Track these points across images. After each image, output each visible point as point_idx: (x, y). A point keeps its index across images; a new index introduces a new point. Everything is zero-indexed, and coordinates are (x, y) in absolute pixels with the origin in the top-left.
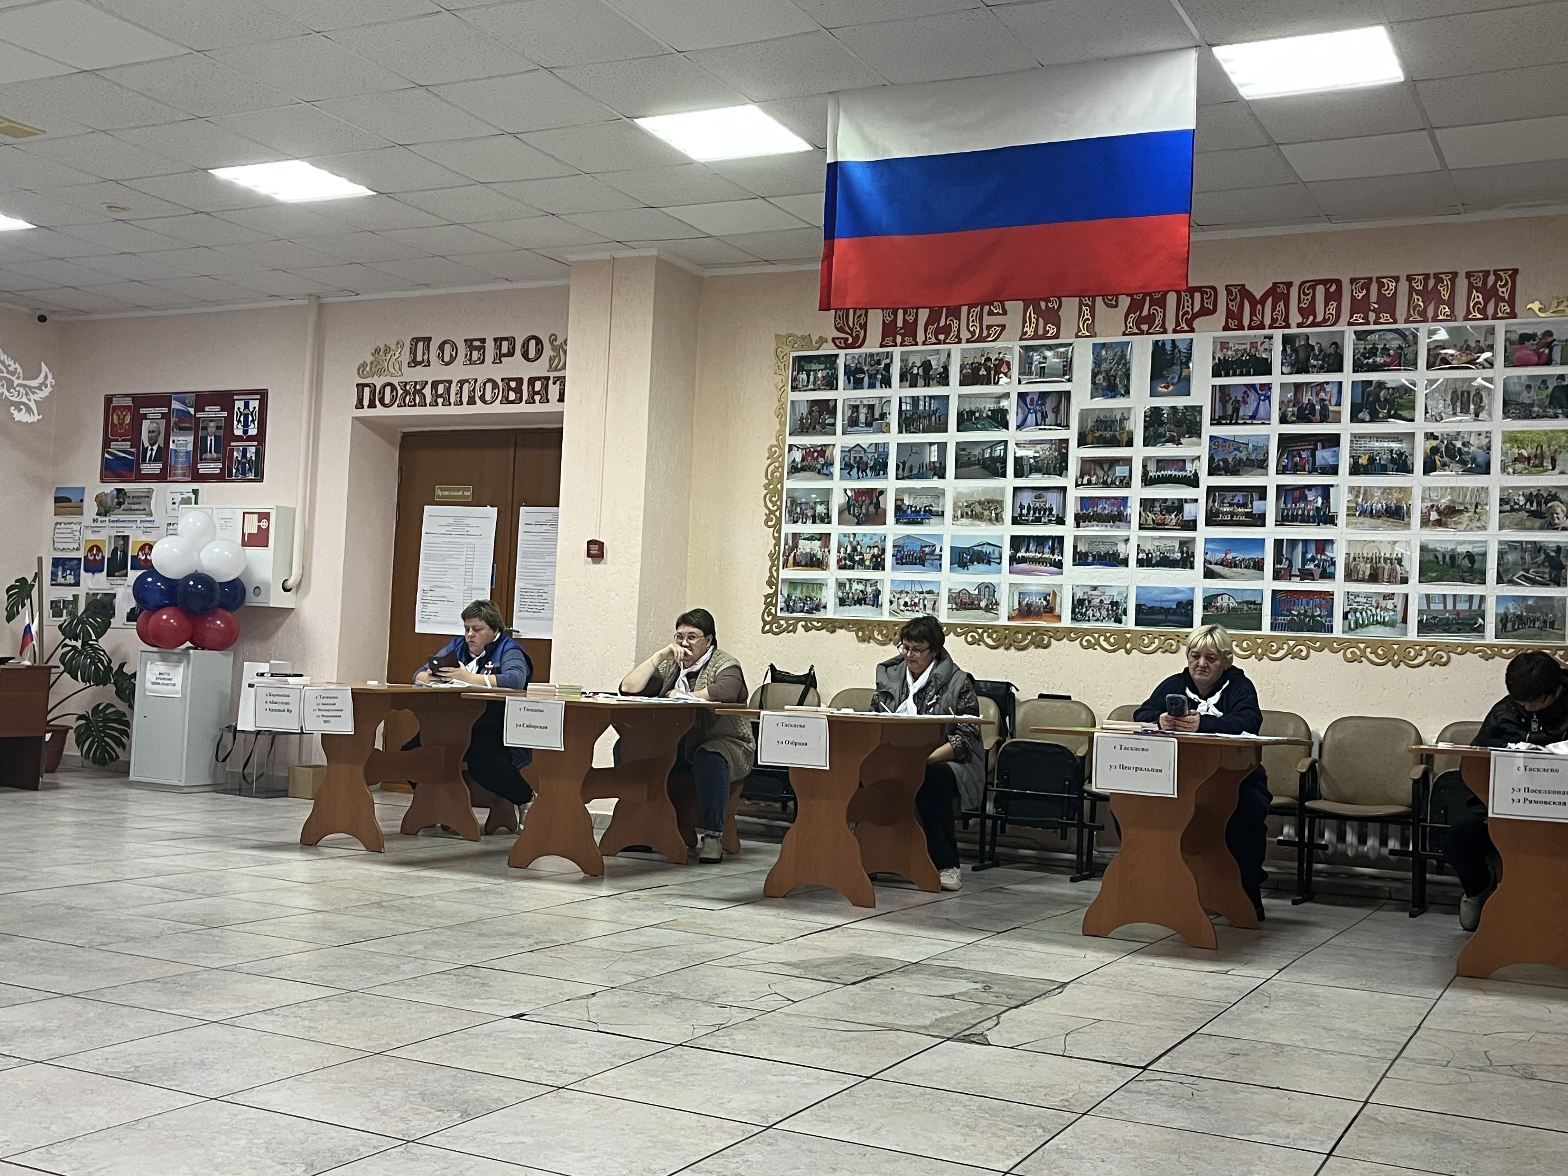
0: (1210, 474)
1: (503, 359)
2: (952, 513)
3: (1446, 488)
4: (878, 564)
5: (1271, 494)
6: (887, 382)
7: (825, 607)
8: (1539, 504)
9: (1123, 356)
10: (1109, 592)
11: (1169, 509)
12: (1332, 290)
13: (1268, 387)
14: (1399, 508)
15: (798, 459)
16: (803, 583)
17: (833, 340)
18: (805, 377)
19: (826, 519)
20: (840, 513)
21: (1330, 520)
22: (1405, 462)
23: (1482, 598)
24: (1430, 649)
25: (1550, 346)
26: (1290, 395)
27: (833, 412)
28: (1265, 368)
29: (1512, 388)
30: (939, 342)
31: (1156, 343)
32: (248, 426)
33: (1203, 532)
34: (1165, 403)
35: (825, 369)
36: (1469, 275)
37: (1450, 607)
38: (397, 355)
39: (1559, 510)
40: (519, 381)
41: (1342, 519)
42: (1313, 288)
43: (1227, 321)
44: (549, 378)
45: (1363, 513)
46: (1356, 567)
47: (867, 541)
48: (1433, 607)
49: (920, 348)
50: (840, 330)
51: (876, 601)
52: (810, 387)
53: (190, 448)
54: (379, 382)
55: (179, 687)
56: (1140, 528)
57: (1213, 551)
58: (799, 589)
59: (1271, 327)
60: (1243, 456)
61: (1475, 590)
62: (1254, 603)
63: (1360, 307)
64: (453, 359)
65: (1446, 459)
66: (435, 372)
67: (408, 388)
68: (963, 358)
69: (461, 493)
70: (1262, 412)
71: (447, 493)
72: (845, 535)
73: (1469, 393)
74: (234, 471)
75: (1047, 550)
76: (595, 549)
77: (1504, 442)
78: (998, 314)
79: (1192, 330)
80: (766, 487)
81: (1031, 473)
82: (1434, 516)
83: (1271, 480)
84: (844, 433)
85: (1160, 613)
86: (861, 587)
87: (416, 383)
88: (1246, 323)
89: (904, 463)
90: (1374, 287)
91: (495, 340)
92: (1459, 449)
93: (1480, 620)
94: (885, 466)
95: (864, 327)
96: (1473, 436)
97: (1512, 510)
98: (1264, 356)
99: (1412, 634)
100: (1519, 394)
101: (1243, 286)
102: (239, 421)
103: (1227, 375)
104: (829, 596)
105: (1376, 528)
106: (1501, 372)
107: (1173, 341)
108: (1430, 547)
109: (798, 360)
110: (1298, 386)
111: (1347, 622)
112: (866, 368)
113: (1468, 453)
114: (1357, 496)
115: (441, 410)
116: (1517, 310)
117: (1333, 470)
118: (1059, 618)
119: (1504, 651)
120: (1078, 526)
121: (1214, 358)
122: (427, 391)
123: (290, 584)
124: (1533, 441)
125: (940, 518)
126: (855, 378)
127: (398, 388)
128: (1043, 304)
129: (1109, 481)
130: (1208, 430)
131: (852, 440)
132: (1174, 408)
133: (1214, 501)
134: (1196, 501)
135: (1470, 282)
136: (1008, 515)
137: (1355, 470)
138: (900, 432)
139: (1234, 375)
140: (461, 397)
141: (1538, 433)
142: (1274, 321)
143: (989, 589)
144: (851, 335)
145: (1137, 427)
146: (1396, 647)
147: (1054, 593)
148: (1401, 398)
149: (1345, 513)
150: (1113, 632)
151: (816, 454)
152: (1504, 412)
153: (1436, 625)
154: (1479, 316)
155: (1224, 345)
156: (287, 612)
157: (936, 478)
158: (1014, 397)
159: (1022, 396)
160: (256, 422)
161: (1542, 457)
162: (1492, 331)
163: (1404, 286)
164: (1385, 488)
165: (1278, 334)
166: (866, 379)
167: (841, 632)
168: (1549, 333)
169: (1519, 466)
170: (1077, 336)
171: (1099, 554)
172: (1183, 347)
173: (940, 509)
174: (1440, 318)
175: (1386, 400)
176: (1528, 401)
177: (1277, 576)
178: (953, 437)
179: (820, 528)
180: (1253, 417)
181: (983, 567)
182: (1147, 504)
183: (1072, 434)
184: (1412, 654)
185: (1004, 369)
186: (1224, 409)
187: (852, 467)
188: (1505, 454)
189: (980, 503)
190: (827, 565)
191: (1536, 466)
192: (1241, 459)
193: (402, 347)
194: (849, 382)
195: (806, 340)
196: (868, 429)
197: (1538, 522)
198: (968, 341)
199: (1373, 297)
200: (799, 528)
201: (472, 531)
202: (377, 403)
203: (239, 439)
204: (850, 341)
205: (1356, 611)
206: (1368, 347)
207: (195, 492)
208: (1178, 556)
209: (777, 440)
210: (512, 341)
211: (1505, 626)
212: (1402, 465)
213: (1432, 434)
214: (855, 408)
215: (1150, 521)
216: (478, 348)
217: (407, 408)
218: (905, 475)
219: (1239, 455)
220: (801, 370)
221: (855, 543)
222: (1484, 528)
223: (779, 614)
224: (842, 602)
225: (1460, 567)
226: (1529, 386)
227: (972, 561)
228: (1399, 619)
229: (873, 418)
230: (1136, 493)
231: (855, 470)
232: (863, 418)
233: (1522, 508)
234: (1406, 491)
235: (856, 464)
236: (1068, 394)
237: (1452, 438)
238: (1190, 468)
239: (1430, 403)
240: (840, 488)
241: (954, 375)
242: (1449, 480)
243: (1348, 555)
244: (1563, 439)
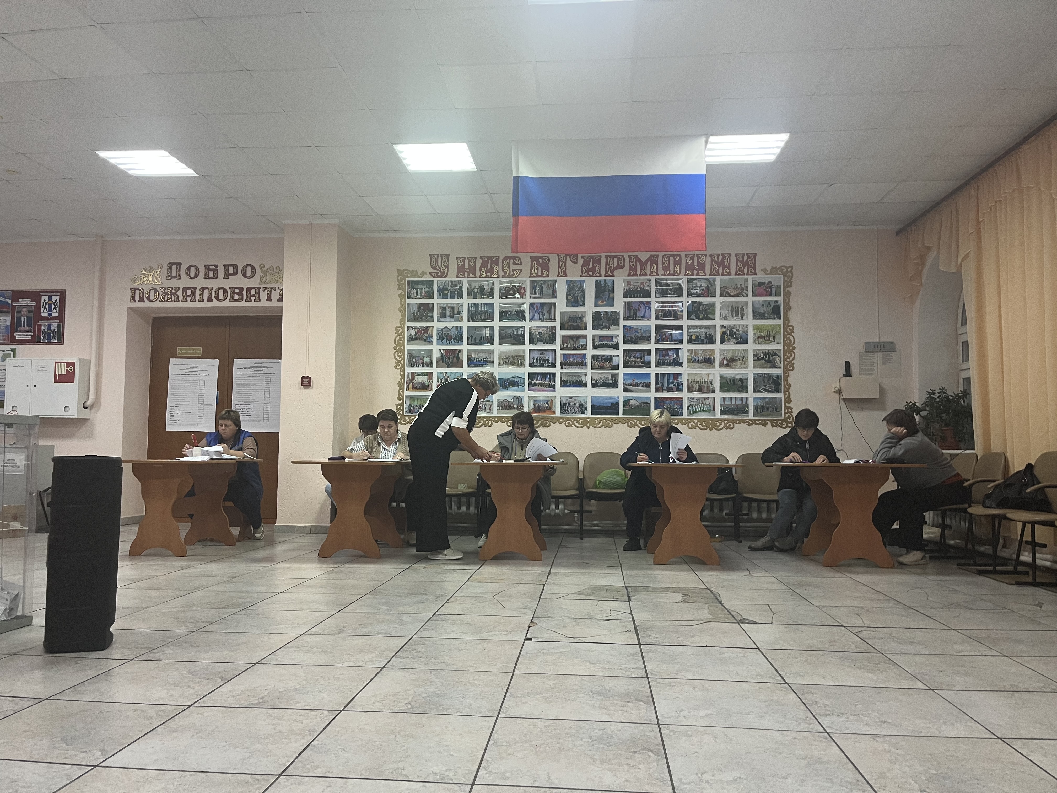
0: (624, 343)
1: (229, 276)
2: (498, 361)
3: (730, 350)
5: (653, 352)
6: (461, 296)
8: (769, 357)
9: (581, 287)
10: (578, 399)
11: (606, 360)
12: (677, 259)
13: (649, 303)
14: (710, 359)
15: (413, 334)
16: (418, 398)
17: (430, 273)
18: (415, 291)
19: (430, 365)
20: (438, 362)
21: (680, 364)
22: (712, 338)
23: (747, 399)
24: (726, 422)
25: (771, 288)
26: (660, 307)
27: (432, 310)
28: (648, 294)
29: (757, 306)
30: (488, 277)
31: (596, 281)
32: (52, 311)
33: (622, 371)
34: (602, 309)
35: (426, 288)
36: (736, 255)
37: (733, 403)
38: (158, 272)
39: (777, 360)
40: (241, 289)
41: (685, 364)
42: (669, 258)
43: (630, 272)
44: (260, 288)
45: (694, 361)
46: (692, 386)
48: (726, 403)
49: (478, 279)
50: (434, 268)
52: (418, 297)
53: (9, 323)
54: (146, 288)
56: (592, 369)
57: (627, 379)
58: (416, 401)
59: (650, 275)
60: (639, 335)
61: (744, 395)
62: (647, 403)
63: (689, 267)
64: (196, 276)
65: (729, 337)
66: (185, 282)
67: (166, 291)
68: (501, 285)
69: (194, 352)
70: (647, 315)
71: (185, 351)
72: (441, 373)
73: (738, 307)
74: (42, 338)
75: (547, 380)
76: (306, 381)
77: (754, 329)
79: (614, 276)
80: (395, 348)
81: (537, 342)
82: (725, 362)
83: (652, 346)
84: (438, 321)
85: (603, 409)
87: (172, 289)
88: (638, 273)
89: (472, 337)
90: (696, 259)
91: (225, 266)
92: (735, 332)
93: (747, 408)
94: (461, 338)
95: (447, 267)
96: (740, 326)
97: (758, 359)
98: (647, 288)
99: (718, 416)
100: (759, 308)
101: (637, 256)
102: (45, 308)
103: (630, 297)
105: (701, 368)
106: (750, 299)
107: (605, 280)
108: (724, 376)
109: (411, 283)
110: (663, 303)
111: (689, 411)
112: (449, 288)
113: (739, 334)
114: (691, 354)
115: (189, 304)
116: (757, 271)
117: (681, 342)
118: (554, 412)
119: (757, 422)
120: (562, 368)
121: (624, 289)
122: (180, 293)
123: (88, 404)
124: (765, 329)
125: (492, 364)
126: (443, 293)
127: (160, 291)
128: (541, 260)
129: (576, 346)
130: (622, 323)
131: (443, 325)
132: (606, 312)
133: (627, 356)
134: (618, 356)
135: (737, 258)
136: (527, 363)
137: (690, 341)
138: (469, 321)
139: (634, 297)
140: (203, 297)
141: (767, 326)
142: (651, 272)
143: (519, 399)
144: (440, 271)
145: (589, 320)
146: (711, 421)
147: (552, 401)
148: (709, 309)
149: (686, 361)
150: (581, 419)
151: (423, 331)
152: (753, 316)
153: (727, 411)
154: (741, 274)
155: (629, 283)
156: (84, 421)
157: (489, 345)
158: (528, 305)
159: (532, 305)
160: (57, 309)
161: (769, 336)
162: (746, 280)
163: (708, 259)
164: (704, 350)
165: (653, 279)
166: (449, 294)
168: (770, 282)
169: (760, 340)
170: (558, 276)
171: (573, 382)
172: (609, 283)
173: (491, 360)
174: (725, 274)
175: (703, 310)
176: (763, 312)
177: (657, 390)
178: (497, 324)
179: (427, 370)
180: (642, 317)
181: (515, 388)
182: (594, 357)
183: (557, 324)
184: (718, 424)
185: (522, 291)
186: (630, 313)
187: (443, 339)
188: (754, 334)
189: (512, 357)
191: (767, 340)
192: (638, 336)
193: (162, 268)
194: (440, 295)
195: (415, 273)
196: (451, 319)
197: (769, 365)
198: (503, 277)
199: (695, 264)
200: (414, 370)
201: (203, 373)
202: (145, 299)
203: (45, 318)
204: (440, 274)
205: (692, 406)
206: (694, 286)
207: (13, 350)
208: (611, 382)
209: (400, 324)
210: (235, 267)
211: (757, 411)
212: (710, 340)
213: (723, 325)
214: (444, 308)
215: (597, 365)
216: (213, 270)
217: (166, 302)
218: (472, 342)
220: (412, 288)
221: (446, 377)
222: (747, 368)
223: (405, 414)
225: (737, 384)
226: (763, 305)
227: (509, 385)
228: (712, 408)
229: (455, 314)
230: (590, 352)
231: (445, 340)
232: (448, 313)
233: (762, 359)
234: (713, 351)
235: (445, 337)
236: (554, 304)
237: (732, 327)
238: (615, 341)
239: (723, 312)
240: (437, 349)
241: (497, 293)
242: (731, 346)
243: (688, 380)
244: (778, 328)
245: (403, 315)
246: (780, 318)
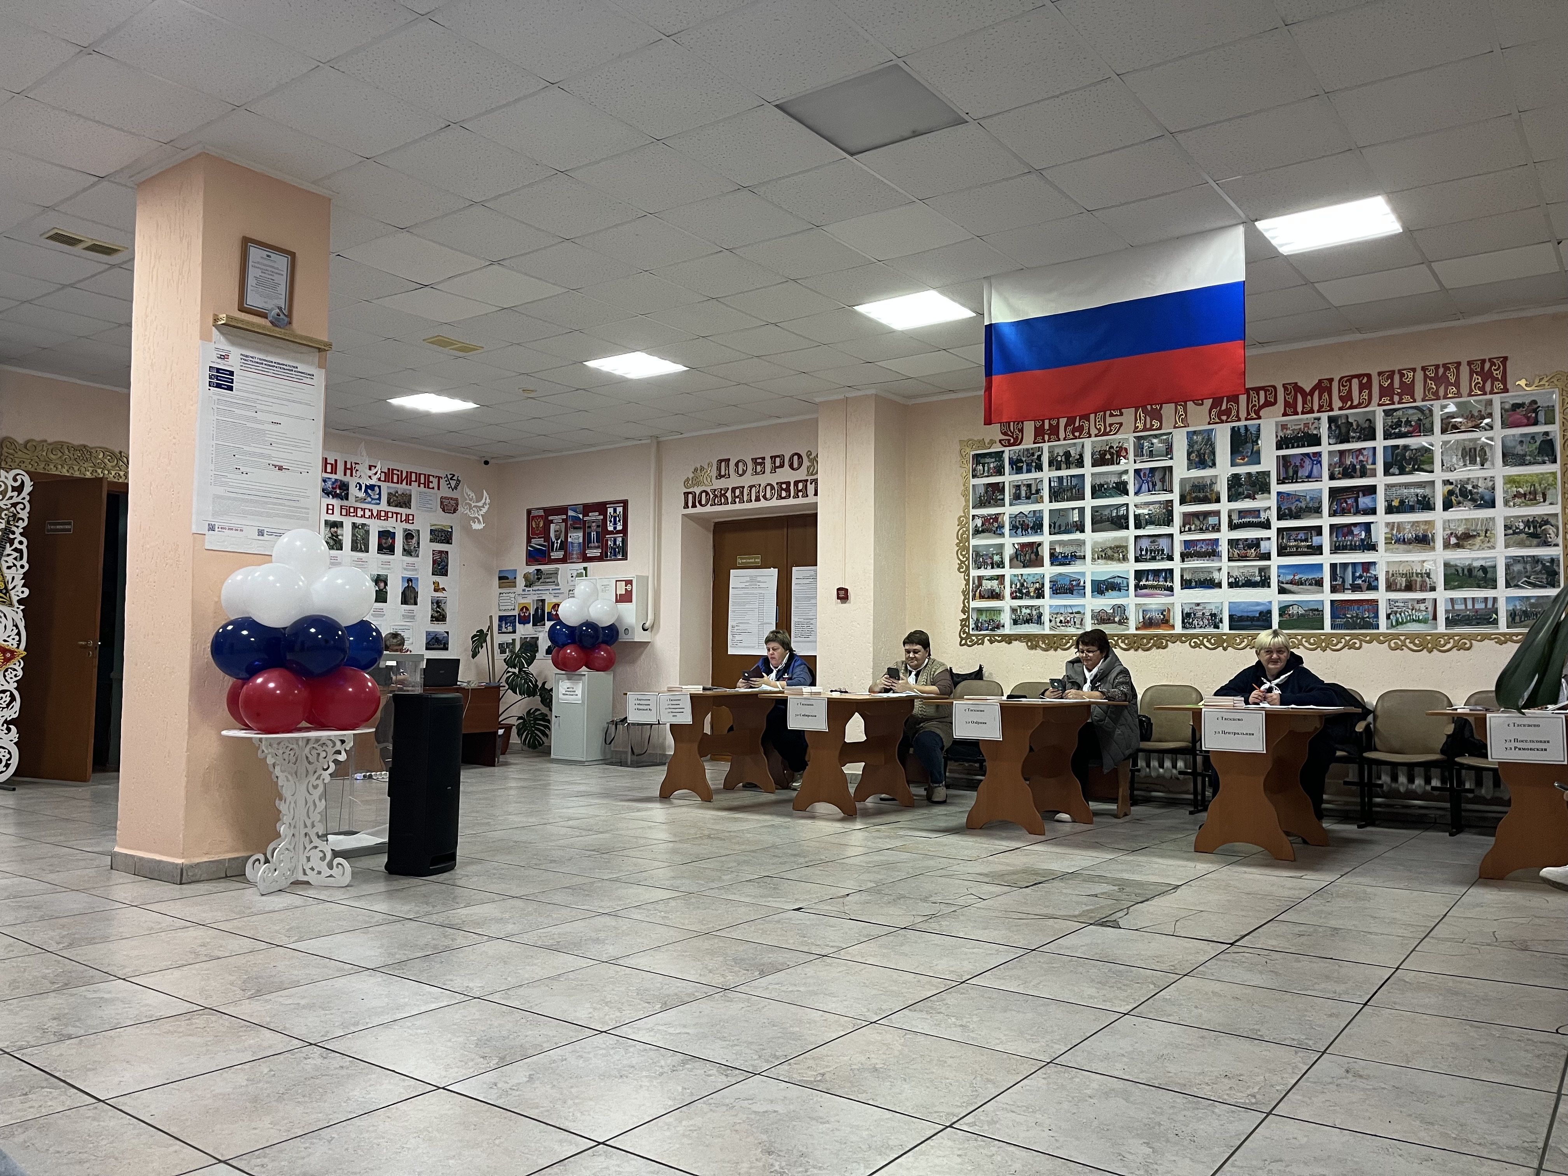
0: (1279, 519)
1: (777, 470)
2: (1091, 556)
3: (1462, 520)
4: (1040, 595)
5: (1326, 531)
6: (1039, 468)
7: (1003, 626)
8: (1535, 527)
9: (1209, 439)
10: (1208, 607)
11: (1250, 547)
12: (1365, 381)
13: (1319, 454)
14: (1425, 537)
15: (979, 525)
16: (987, 610)
17: (1000, 441)
18: (981, 468)
19: (1001, 565)
20: (1011, 560)
21: (1373, 548)
22: (1428, 502)
23: (1495, 599)
24: (1456, 638)
25: (1535, 411)
26: (1336, 459)
27: (1002, 491)
28: (1316, 441)
29: (1509, 444)
30: (1076, 438)
32: (616, 524)
33: (1276, 561)
34: (1242, 470)
35: (996, 461)
36: (1469, 363)
37: (1470, 606)
38: (709, 472)
39: (1551, 532)
40: (788, 484)
41: (1381, 546)
42: (1350, 381)
43: (1285, 410)
44: (807, 480)
45: (1398, 541)
46: (1394, 580)
47: (1031, 579)
48: (1456, 607)
49: (1062, 442)
50: (1005, 434)
51: (1039, 621)
52: (986, 474)
53: (581, 540)
54: (698, 491)
55: (580, 696)
56: (1229, 560)
57: (1284, 574)
58: (984, 614)
59: (1319, 411)
60: (1303, 505)
61: (1489, 593)
62: (1317, 610)
63: (1387, 392)
64: (744, 472)
65: (1460, 499)
66: (733, 481)
67: (716, 493)
68: (1093, 447)
69: (754, 560)
70: (1315, 472)
71: (744, 561)
72: (1015, 576)
73: (1475, 449)
74: (609, 554)
75: (1161, 579)
76: (842, 593)
77: (1505, 484)
78: (1117, 415)
79: (1259, 418)
80: (957, 545)
81: (1146, 525)
82: (1453, 540)
83: (1325, 521)
84: (1011, 505)
85: (1247, 620)
86: (1028, 611)
87: (721, 490)
88: (1300, 409)
89: (1055, 523)
90: (1397, 378)
91: (771, 457)
92: (1470, 491)
93: (1494, 616)
94: (1041, 526)
95: (1021, 431)
96: (1480, 480)
97: (1514, 533)
98: (1315, 432)
99: (1441, 628)
100: (1515, 447)
101: (1296, 383)
102: (611, 521)
103: (1287, 448)
104: (1006, 618)
105: (1409, 551)
107: (1246, 426)
108: (1452, 563)
109: (976, 456)
110: (1342, 453)
111: (1390, 621)
112: (1024, 459)
113: (1478, 493)
114: (1392, 529)
115: (738, 506)
116: (1509, 386)
117: (1373, 511)
118: (1173, 627)
119: (1514, 638)
120: (1183, 561)
121: (1277, 436)
122: (729, 494)
123: (647, 625)
124: (1527, 482)
125: (1083, 560)
126: (1017, 466)
127: (710, 493)
128: (1149, 407)
129: (1204, 528)
130: (1275, 488)
131: (1016, 509)
132: (1249, 474)
133: (1283, 538)
134: (1269, 539)
135: (1471, 369)
136: (1131, 556)
137: (1390, 510)
138: (1051, 502)
139: (1293, 447)
140: (751, 497)
141: (1530, 475)
142: (1321, 407)
143: (1121, 609)
144: (1013, 437)
145: (1223, 488)
146: (1429, 638)
147: (1169, 610)
148: (1422, 456)
149: (1384, 542)
150: (1213, 636)
151: (992, 521)
152: (1503, 462)
153: (1459, 620)
154: (1479, 393)
155: (1284, 427)
156: (645, 644)
157: (1078, 532)
158: (1131, 473)
159: (1137, 472)
160: (621, 522)
161: (1535, 493)
162: (1490, 403)
163: (1420, 375)
164: (1414, 523)
165: (1324, 417)
166: (1025, 467)
167: (1016, 643)
168: (1535, 402)
169: (1518, 501)
170: (1175, 427)
171: (1200, 580)
172: (1253, 430)
173: (1082, 554)
174: (1449, 396)
175: (1411, 458)
176: (1521, 453)
177: (1334, 590)
178: (1089, 503)
179: (997, 572)
180: (1309, 477)
181: (1115, 593)
182: (1232, 543)
183: (1175, 497)
184: (1442, 642)
185: (1123, 453)
186: (1287, 472)
187: (1017, 528)
188: (1505, 492)
189: (1111, 548)
190: (1003, 597)
191: (1531, 500)
192: (1301, 508)
193: (712, 466)
194: (1013, 469)
195: (981, 443)
196: (1028, 501)
197: (1535, 541)
198: (1096, 436)
199: (1397, 384)
200: (982, 572)
201: (762, 585)
202: (697, 504)
203: (611, 533)
204: (1012, 441)
205: (1396, 613)
206: (1395, 421)
207: (585, 569)
208: (1258, 579)
209: (964, 512)
210: (782, 457)
211: (1514, 619)
212: (1426, 505)
213: (1448, 481)
214: (1018, 487)
215: (1236, 555)
216: (760, 464)
217: (717, 506)
218: (1056, 531)
219: (1300, 504)
220: (978, 463)
221: (1022, 581)
222: (1494, 547)
223: (971, 632)
224: (1015, 622)
225: (1476, 577)
226: (1521, 442)
227: (1107, 590)
228: (1431, 617)
229: (1031, 493)
230: (1225, 535)
231: (1020, 530)
232: (1023, 494)
233: (1521, 532)
234: (1430, 523)
235: (1020, 526)
236: (1170, 468)
237: (1464, 483)
238: (1263, 516)
239: (1445, 458)
240: (1010, 543)
241: (1088, 460)
242: (1463, 514)
243: (1387, 572)
244: (1551, 479)
245: (967, 501)
246: (1555, 461)
